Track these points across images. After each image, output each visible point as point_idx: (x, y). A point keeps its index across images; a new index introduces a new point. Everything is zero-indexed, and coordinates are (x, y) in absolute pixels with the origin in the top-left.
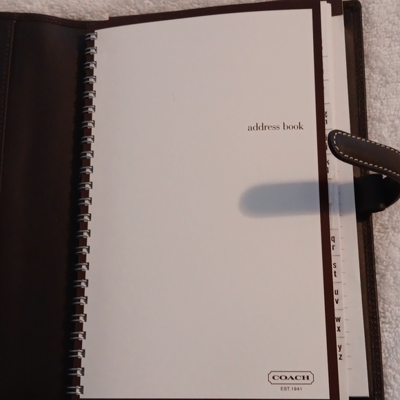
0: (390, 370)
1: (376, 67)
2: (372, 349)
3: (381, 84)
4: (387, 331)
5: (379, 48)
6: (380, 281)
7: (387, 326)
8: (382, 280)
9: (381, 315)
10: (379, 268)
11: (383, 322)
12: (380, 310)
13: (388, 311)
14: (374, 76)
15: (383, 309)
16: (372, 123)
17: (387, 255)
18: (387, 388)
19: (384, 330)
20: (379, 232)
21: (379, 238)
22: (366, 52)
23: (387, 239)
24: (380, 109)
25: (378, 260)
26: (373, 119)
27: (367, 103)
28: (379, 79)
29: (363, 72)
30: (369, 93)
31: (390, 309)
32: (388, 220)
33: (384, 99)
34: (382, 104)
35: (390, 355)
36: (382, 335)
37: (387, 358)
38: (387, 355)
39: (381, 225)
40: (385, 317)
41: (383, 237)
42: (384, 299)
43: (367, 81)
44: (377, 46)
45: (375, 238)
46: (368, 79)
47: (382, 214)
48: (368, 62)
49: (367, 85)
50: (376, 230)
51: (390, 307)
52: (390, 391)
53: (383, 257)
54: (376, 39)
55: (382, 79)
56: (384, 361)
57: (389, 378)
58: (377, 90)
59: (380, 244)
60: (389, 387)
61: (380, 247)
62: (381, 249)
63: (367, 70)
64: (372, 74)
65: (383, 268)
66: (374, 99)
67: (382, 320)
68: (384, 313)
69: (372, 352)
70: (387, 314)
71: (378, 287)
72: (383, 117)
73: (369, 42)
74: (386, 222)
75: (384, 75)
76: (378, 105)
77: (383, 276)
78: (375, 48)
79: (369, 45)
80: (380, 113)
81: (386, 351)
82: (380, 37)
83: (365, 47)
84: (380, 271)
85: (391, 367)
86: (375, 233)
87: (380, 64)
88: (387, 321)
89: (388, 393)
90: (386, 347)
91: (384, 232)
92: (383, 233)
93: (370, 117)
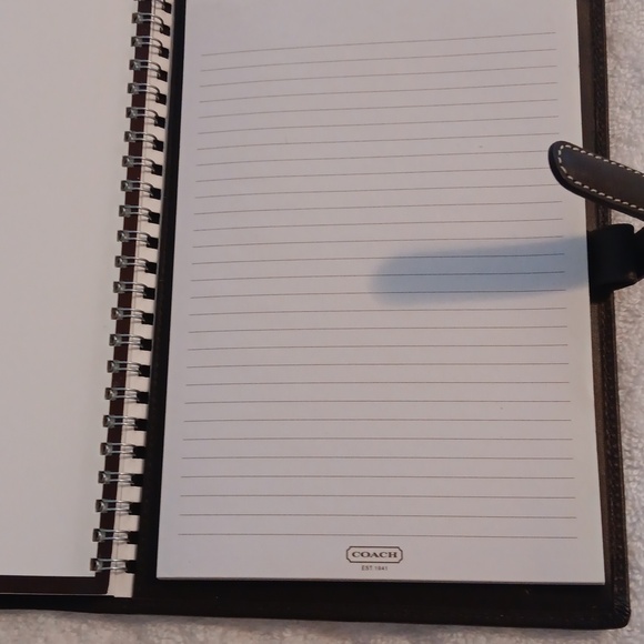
0: (639, 544)
1: (625, 57)
2: (609, 508)
3: (633, 85)
4: (634, 480)
5: (630, 27)
6: (626, 401)
7: (635, 472)
8: (629, 399)
9: (625, 455)
10: (624, 379)
11: (629, 467)
12: (624, 446)
13: (636, 448)
14: (622, 71)
15: (629, 445)
16: (616, 147)
17: (637, 359)
18: (633, 573)
19: (631, 479)
20: (625, 321)
21: (624, 331)
22: (609, 32)
23: (637, 333)
24: (630, 124)
25: (623, 367)
26: (619, 140)
27: (610, 113)
28: (629, 76)
29: (604, 64)
30: (613, 98)
31: (640, 446)
32: (640, 304)
33: (637, 108)
34: (633, 116)
35: (639, 520)
36: (626, 486)
37: (634, 524)
38: (635, 520)
39: (628, 310)
40: (631, 459)
41: (631, 329)
42: (631, 430)
43: (610, 80)
44: (627, 23)
45: (618, 330)
46: (612, 76)
47: (629, 293)
48: (612, 49)
49: (610, 85)
50: (620, 318)
51: (640, 442)
52: (638, 577)
53: (631, 361)
54: (625, 12)
55: (634, 77)
56: (629, 529)
57: (637, 556)
58: (625, 94)
59: (627, 340)
60: (637, 571)
61: (625, 345)
62: (628, 350)
63: (610, 62)
64: (618, 68)
65: (631, 379)
66: (621, 108)
67: (626, 462)
68: (629, 452)
69: (610, 512)
70: (636, 452)
71: (622, 410)
72: (636, 136)
73: (614, 16)
74: (637, 307)
75: (638, 70)
76: (628, 117)
77: (630, 392)
78: (623, 27)
79: (614, 21)
80: (630, 131)
81: (633, 513)
82: (633, 9)
83: (608, 25)
84: (625, 384)
85: (640, 538)
86: (619, 323)
87: (631, 52)
88: (635, 464)
89: (634, 580)
90: (633, 506)
91: (633, 322)
92: (630, 323)
93: (613, 136)
